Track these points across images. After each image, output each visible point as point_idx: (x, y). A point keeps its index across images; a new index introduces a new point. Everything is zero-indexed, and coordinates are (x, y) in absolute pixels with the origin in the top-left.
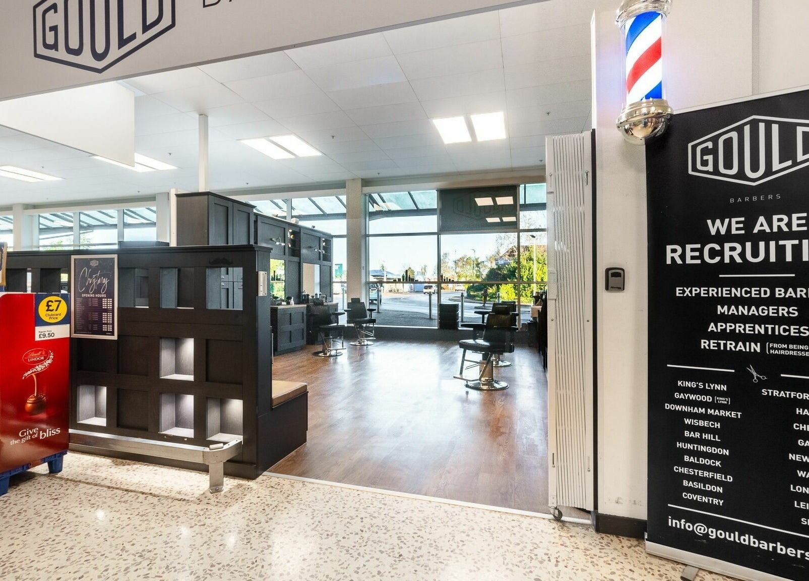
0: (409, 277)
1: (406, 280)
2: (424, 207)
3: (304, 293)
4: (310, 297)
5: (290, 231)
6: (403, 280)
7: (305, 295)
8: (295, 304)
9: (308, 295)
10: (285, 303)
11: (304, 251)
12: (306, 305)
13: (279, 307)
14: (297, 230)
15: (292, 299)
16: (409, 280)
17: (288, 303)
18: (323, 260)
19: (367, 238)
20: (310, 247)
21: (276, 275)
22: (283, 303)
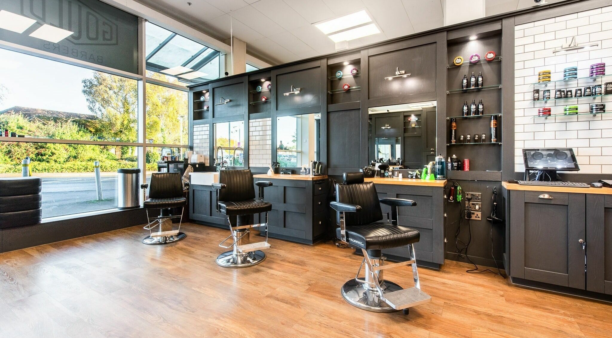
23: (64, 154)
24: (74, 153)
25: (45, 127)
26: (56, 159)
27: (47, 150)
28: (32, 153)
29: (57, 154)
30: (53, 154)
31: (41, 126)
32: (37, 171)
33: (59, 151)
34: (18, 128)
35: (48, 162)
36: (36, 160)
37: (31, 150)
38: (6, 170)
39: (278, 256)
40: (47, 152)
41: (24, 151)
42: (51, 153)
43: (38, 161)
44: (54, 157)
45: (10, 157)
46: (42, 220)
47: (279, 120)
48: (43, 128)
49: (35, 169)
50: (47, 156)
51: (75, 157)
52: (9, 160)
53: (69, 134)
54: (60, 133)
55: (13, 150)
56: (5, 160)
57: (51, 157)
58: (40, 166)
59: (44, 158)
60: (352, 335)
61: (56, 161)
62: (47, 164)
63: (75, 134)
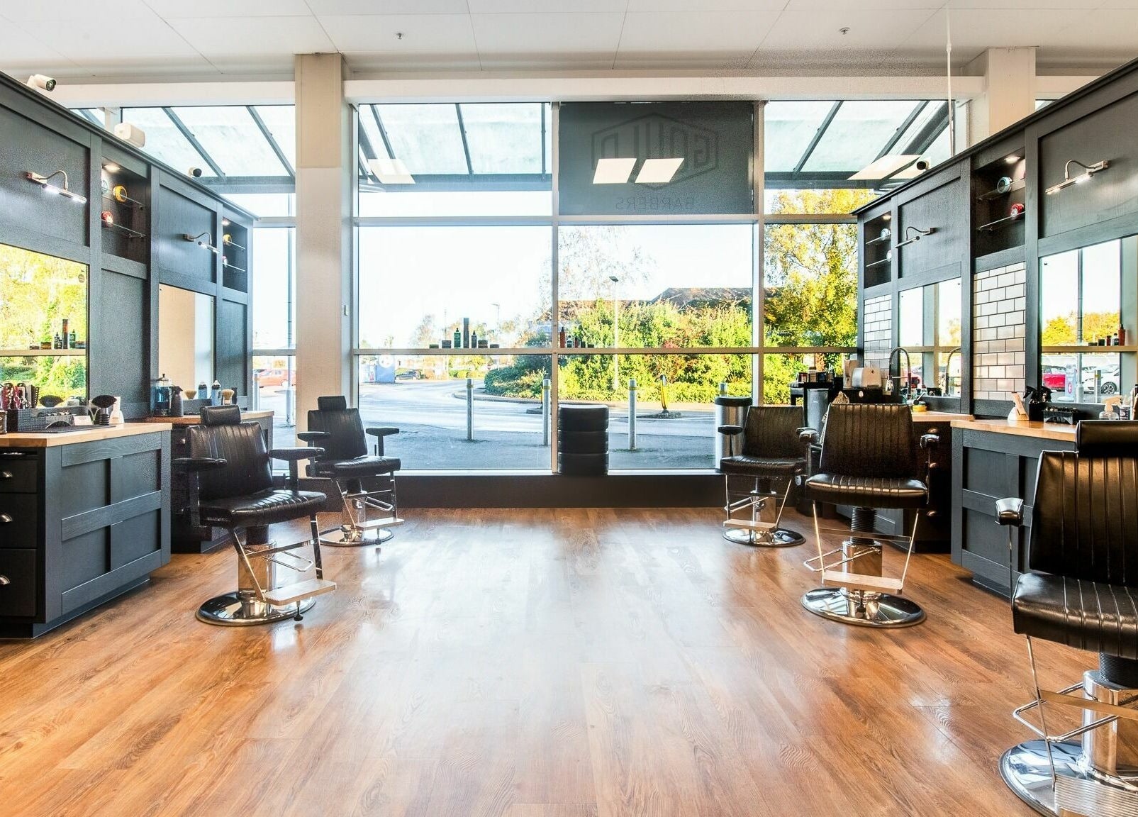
0: (474, 337)
1: (466, 346)
2: (487, 171)
3: (160, 385)
4: (183, 397)
5: (113, 168)
6: (457, 345)
7: (164, 391)
8: (126, 421)
9: (177, 390)
10: (87, 420)
11: (162, 249)
12: (169, 426)
13: (54, 439)
14: (140, 170)
15: (117, 405)
16: (474, 346)
17: (101, 421)
18: (225, 285)
19: (355, 229)
20: (184, 238)
21: (70, 331)
22: (78, 420)
23: (722, 369)
24: (738, 368)
25: (700, 320)
26: (711, 378)
27: (700, 361)
28: (680, 368)
29: (713, 368)
30: (707, 368)
31: (694, 318)
32: (684, 399)
33: (716, 363)
34: (665, 326)
35: (700, 383)
36: (685, 380)
37: (678, 362)
38: (648, 397)
39: (956, 632)
40: (699, 365)
41: (670, 364)
42: (705, 367)
43: (687, 382)
44: (709, 375)
45: (654, 375)
46: (609, 471)
47: (1046, 264)
48: (697, 322)
49: (682, 396)
50: (699, 373)
51: (740, 375)
52: (653, 379)
53: (732, 330)
54: (719, 330)
55: (657, 363)
56: (649, 380)
57: (704, 375)
58: (690, 390)
59: (696, 376)
60: (911, 808)
61: (711, 382)
62: (699, 387)
63: (743, 330)
